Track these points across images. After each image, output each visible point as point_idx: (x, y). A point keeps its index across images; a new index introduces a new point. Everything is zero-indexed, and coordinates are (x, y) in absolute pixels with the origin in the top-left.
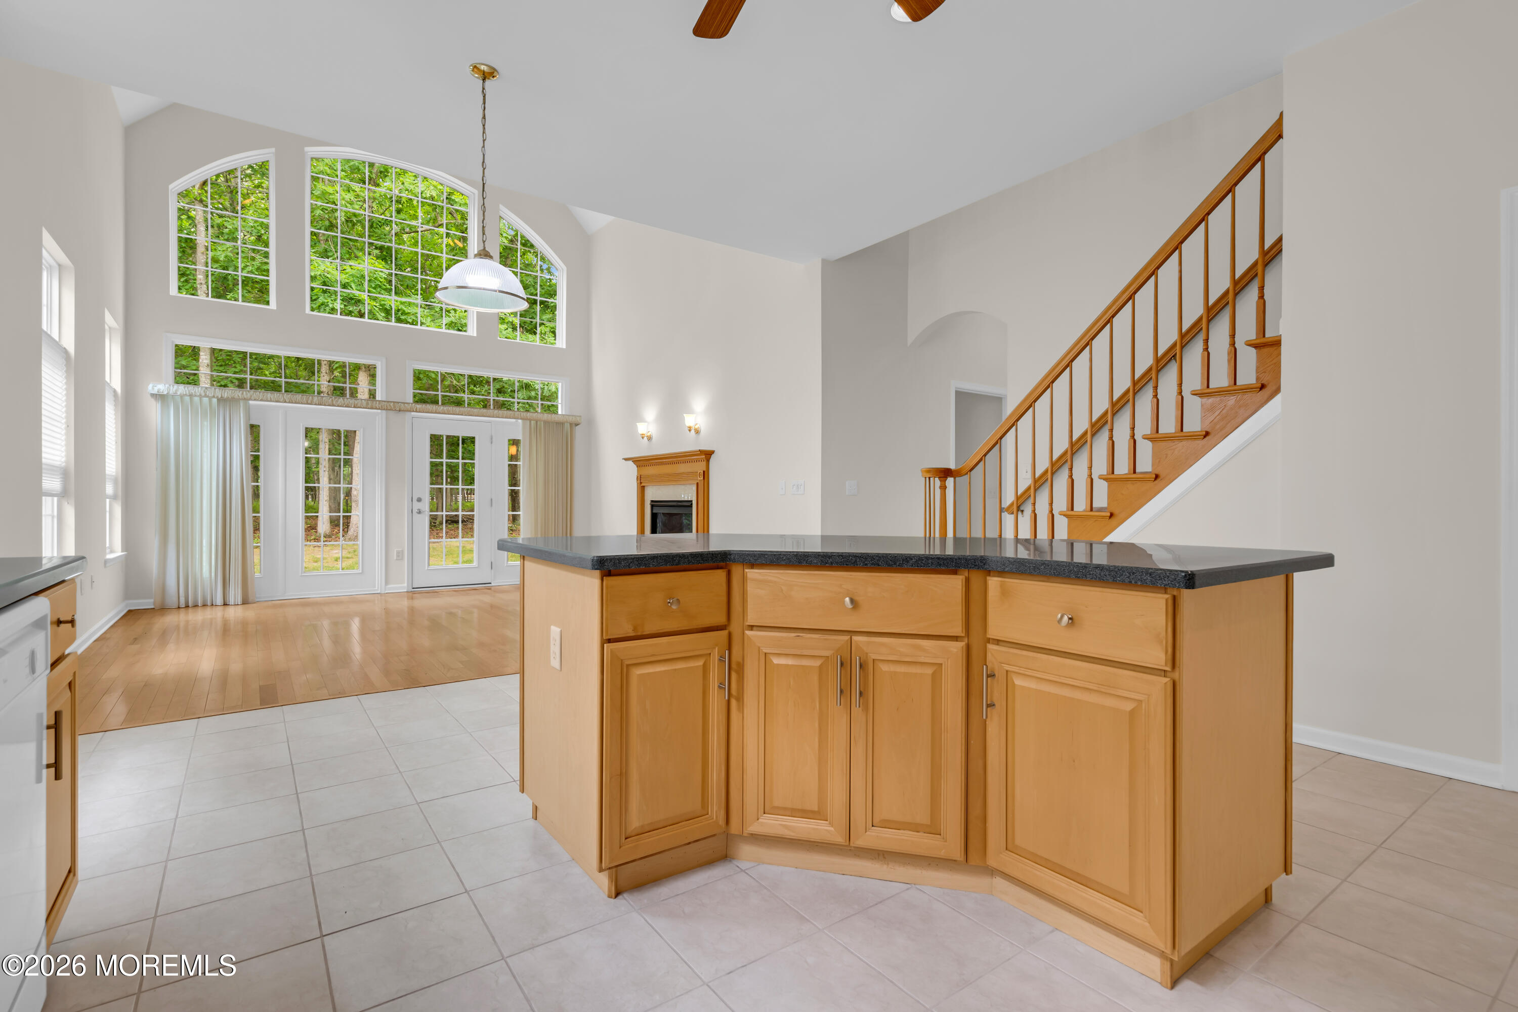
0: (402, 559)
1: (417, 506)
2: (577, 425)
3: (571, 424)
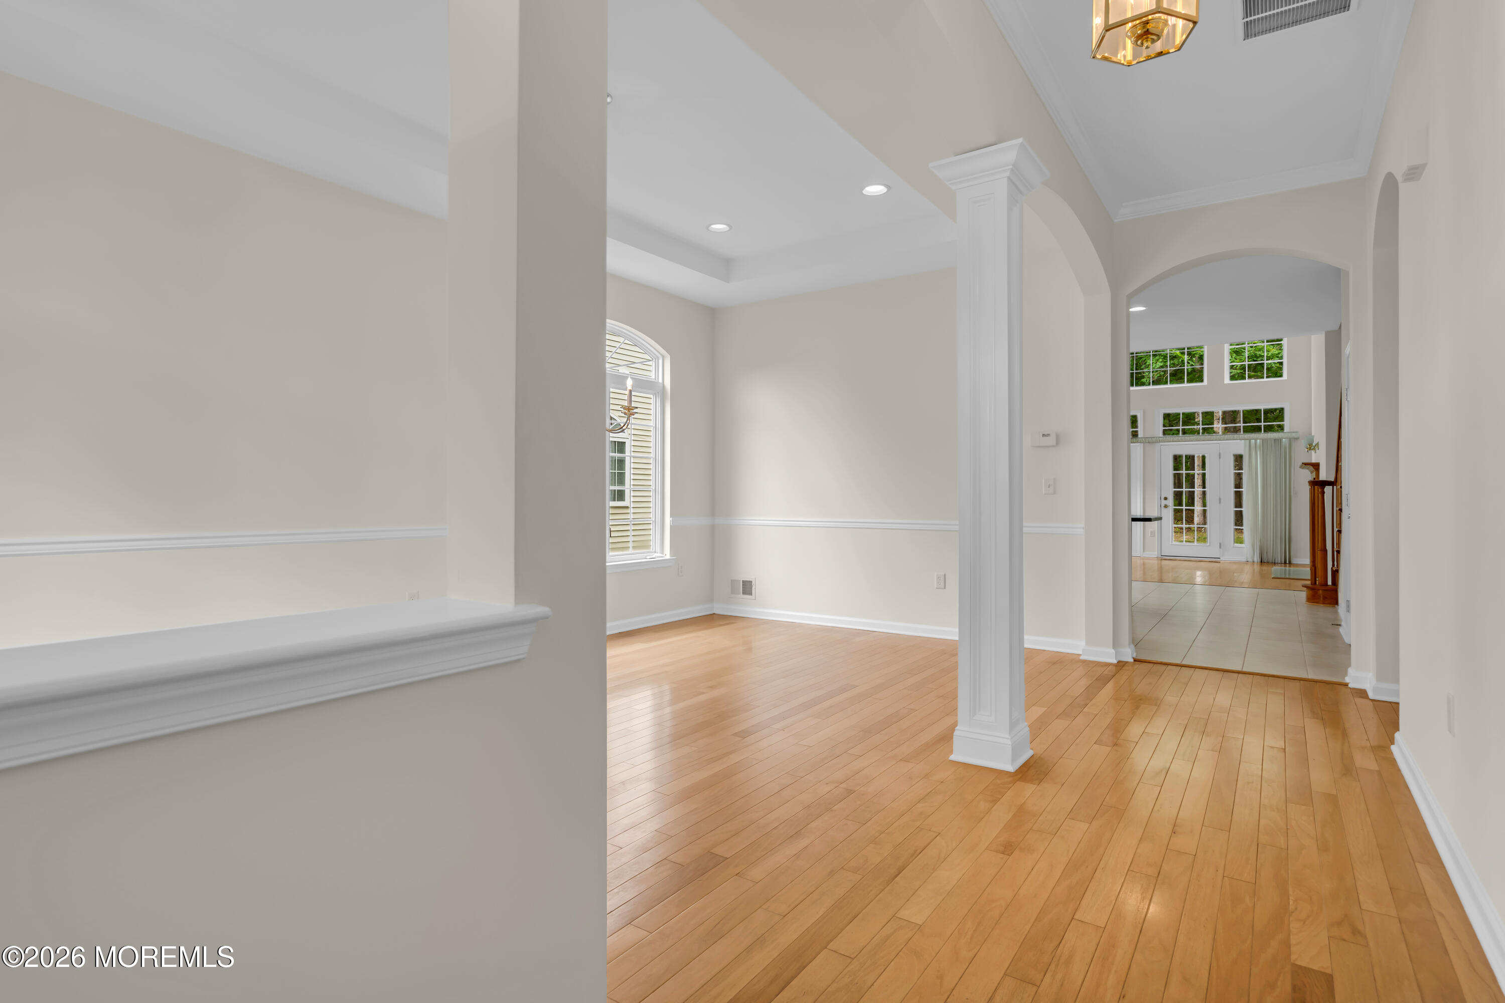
0: (1154, 536)
1: (1164, 502)
2: (1297, 439)
3: (1290, 439)
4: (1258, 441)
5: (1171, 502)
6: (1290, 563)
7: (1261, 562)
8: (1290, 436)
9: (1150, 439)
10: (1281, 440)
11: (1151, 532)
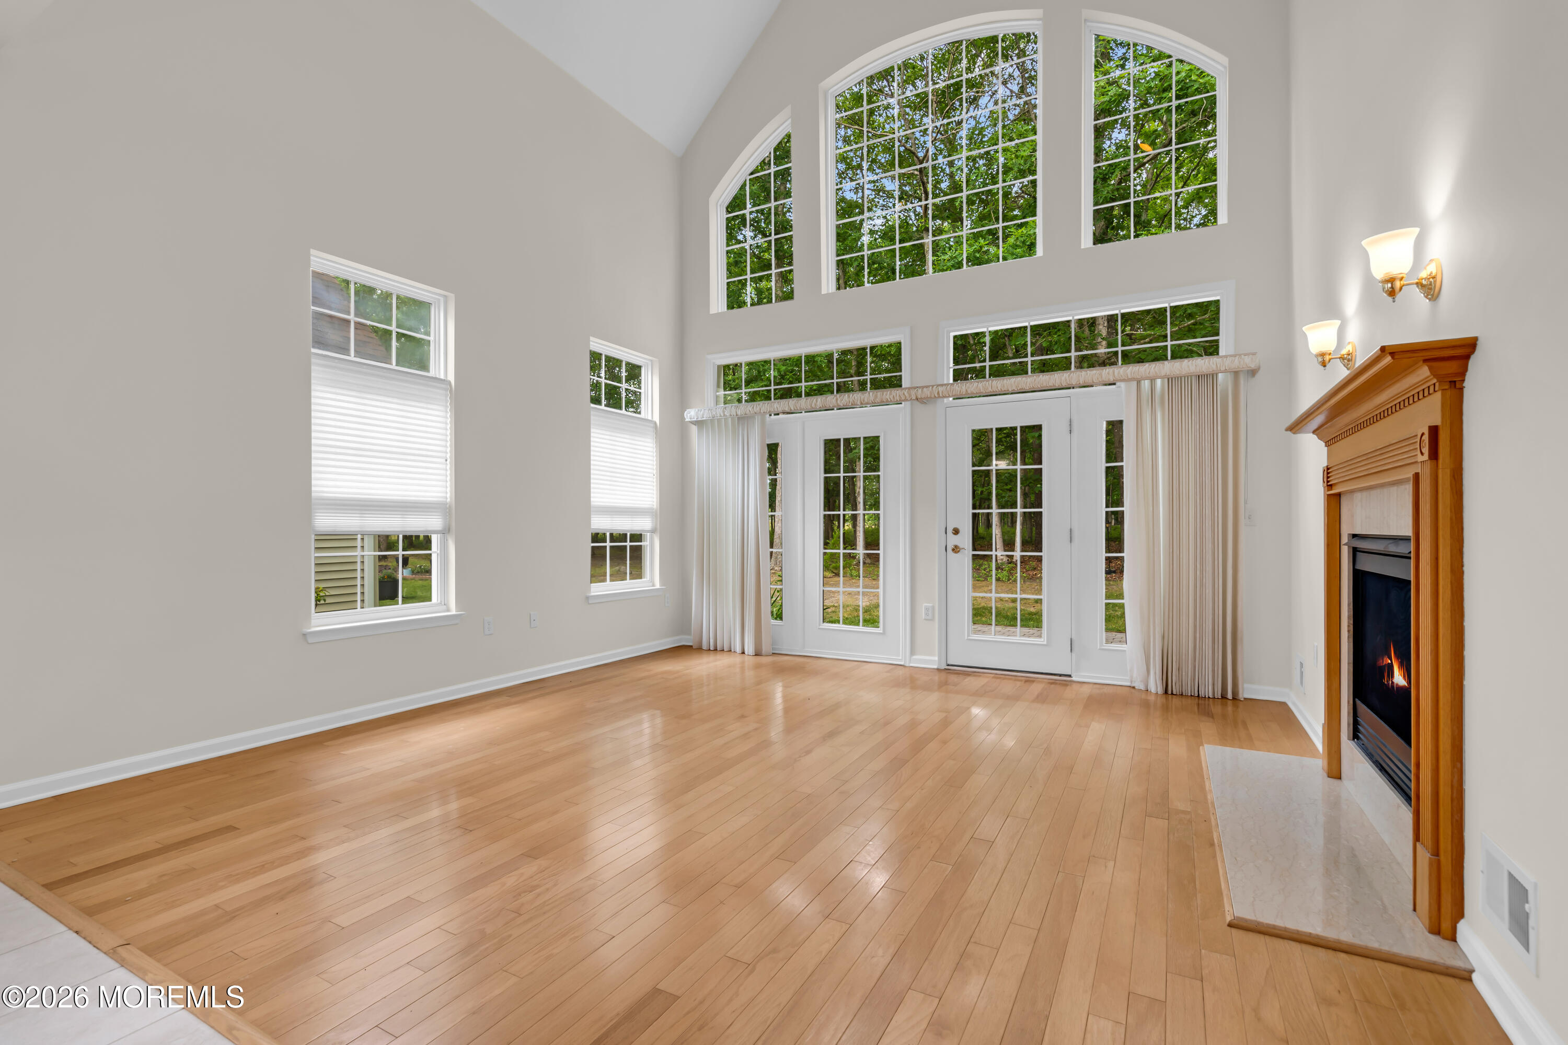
0: (933, 620)
1: (953, 540)
2: (1253, 373)
3: (1236, 374)
4: (1159, 382)
5: (965, 539)
6: (1235, 698)
7: (1166, 692)
8: (1236, 364)
9: (920, 391)
10: (1213, 376)
11: (927, 609)
